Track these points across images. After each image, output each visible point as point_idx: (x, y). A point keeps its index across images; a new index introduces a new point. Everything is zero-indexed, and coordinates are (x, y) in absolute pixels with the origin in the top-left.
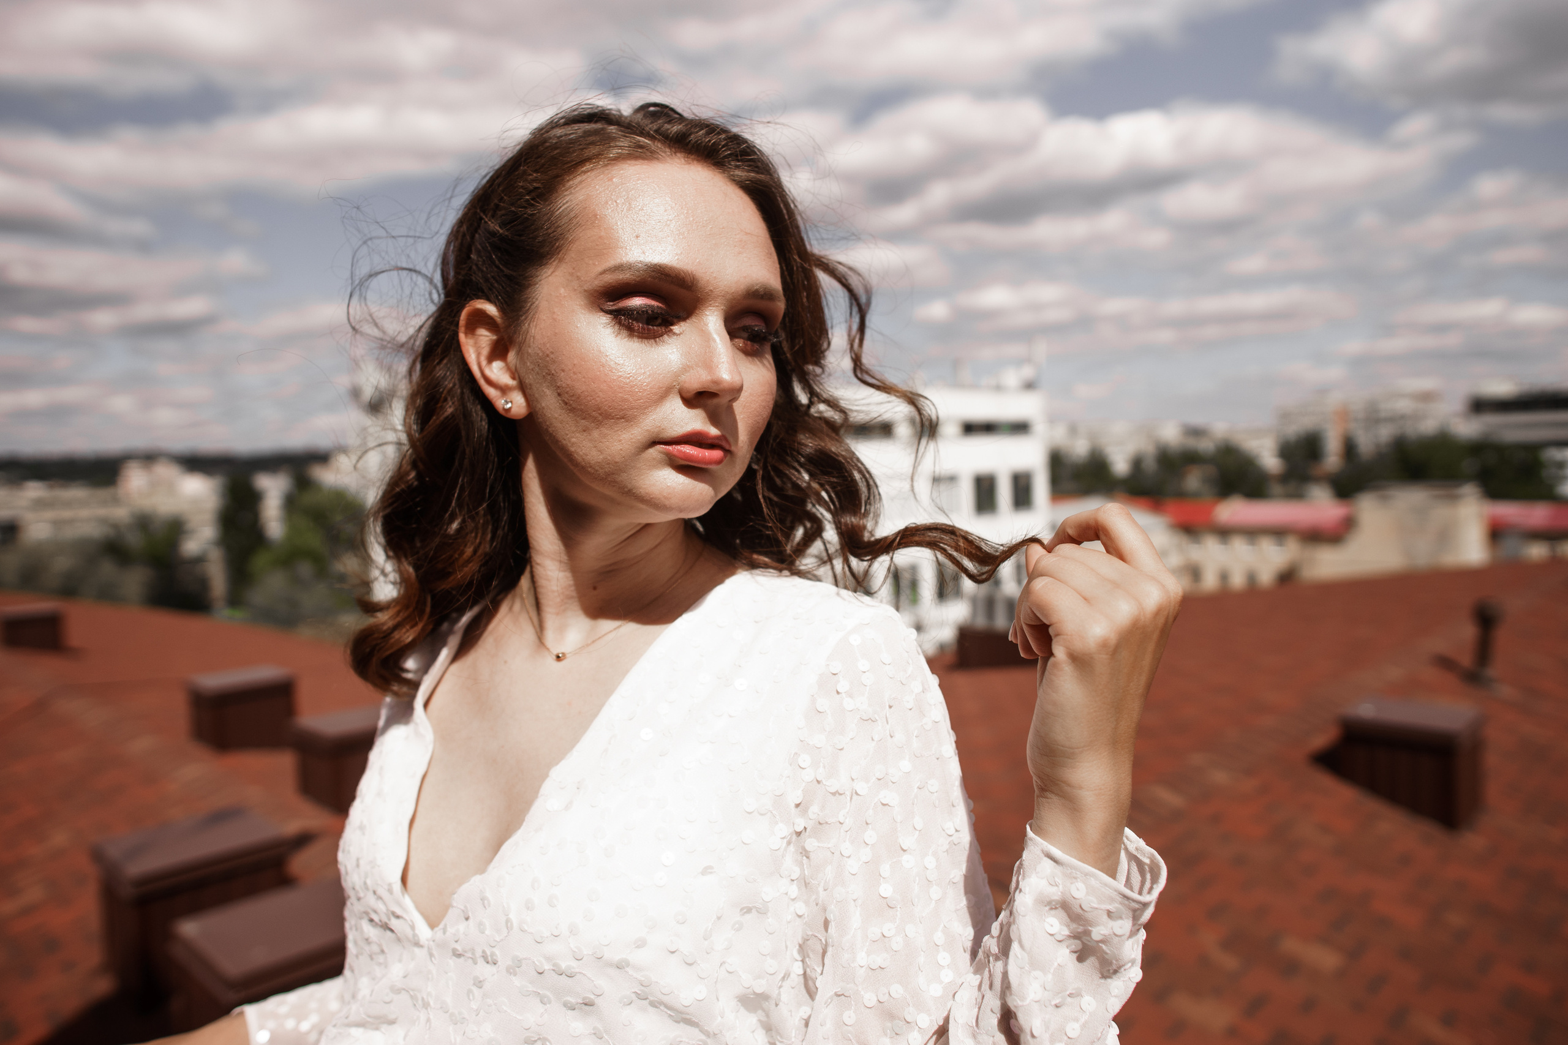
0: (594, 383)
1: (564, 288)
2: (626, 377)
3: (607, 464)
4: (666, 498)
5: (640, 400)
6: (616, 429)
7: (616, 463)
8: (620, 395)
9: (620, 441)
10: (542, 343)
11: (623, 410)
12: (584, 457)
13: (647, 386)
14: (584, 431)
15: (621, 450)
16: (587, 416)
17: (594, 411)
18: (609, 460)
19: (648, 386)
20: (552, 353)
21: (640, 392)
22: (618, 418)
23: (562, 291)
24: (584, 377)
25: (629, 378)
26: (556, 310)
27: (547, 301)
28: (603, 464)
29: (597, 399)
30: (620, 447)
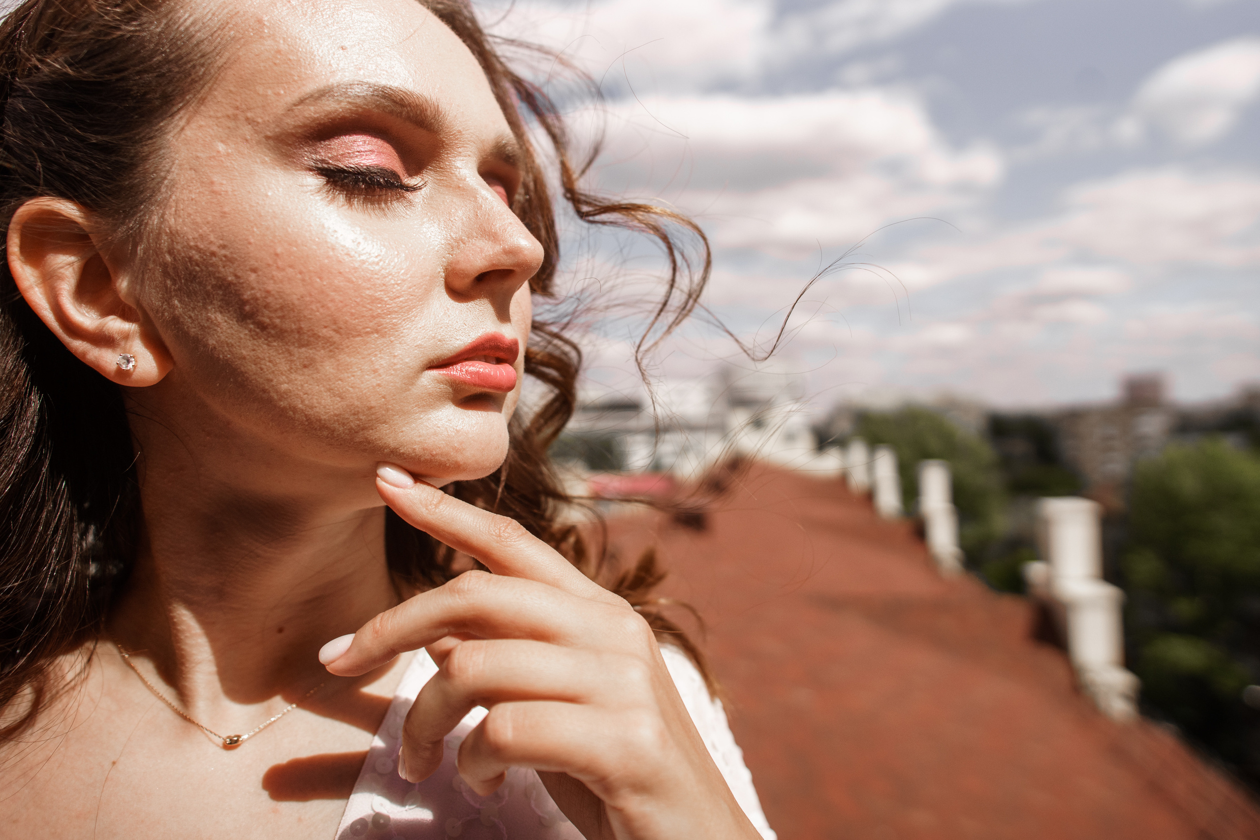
0: (321, 278)
1: (222, 141)
2: (373, 263)
3: (354, 414)
4: (457, 450)
5: (398, 297)
6: (366, 353)
7: (370, 408)
8: (368, 292)
9: (375, 371)
10: (196, 235)
11: (373, 317)
12: (310, 412)
13: (405, 274)
14: (305, 366)
15: (379, 385)
16: (312, 339)
17: (326, 327)
18: (357, 406)
19: (407, 274)
20: (224, 247)
21: (398, 284)
22: (368, 333)
23: (221, 147)
24: (301, 273)
25: (378, 264)
26: (215, 179)
27: (191, 169)
28: (347, 416)
29: (330, 305)
30: (375, 382)
